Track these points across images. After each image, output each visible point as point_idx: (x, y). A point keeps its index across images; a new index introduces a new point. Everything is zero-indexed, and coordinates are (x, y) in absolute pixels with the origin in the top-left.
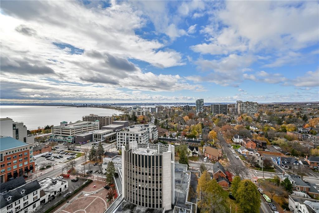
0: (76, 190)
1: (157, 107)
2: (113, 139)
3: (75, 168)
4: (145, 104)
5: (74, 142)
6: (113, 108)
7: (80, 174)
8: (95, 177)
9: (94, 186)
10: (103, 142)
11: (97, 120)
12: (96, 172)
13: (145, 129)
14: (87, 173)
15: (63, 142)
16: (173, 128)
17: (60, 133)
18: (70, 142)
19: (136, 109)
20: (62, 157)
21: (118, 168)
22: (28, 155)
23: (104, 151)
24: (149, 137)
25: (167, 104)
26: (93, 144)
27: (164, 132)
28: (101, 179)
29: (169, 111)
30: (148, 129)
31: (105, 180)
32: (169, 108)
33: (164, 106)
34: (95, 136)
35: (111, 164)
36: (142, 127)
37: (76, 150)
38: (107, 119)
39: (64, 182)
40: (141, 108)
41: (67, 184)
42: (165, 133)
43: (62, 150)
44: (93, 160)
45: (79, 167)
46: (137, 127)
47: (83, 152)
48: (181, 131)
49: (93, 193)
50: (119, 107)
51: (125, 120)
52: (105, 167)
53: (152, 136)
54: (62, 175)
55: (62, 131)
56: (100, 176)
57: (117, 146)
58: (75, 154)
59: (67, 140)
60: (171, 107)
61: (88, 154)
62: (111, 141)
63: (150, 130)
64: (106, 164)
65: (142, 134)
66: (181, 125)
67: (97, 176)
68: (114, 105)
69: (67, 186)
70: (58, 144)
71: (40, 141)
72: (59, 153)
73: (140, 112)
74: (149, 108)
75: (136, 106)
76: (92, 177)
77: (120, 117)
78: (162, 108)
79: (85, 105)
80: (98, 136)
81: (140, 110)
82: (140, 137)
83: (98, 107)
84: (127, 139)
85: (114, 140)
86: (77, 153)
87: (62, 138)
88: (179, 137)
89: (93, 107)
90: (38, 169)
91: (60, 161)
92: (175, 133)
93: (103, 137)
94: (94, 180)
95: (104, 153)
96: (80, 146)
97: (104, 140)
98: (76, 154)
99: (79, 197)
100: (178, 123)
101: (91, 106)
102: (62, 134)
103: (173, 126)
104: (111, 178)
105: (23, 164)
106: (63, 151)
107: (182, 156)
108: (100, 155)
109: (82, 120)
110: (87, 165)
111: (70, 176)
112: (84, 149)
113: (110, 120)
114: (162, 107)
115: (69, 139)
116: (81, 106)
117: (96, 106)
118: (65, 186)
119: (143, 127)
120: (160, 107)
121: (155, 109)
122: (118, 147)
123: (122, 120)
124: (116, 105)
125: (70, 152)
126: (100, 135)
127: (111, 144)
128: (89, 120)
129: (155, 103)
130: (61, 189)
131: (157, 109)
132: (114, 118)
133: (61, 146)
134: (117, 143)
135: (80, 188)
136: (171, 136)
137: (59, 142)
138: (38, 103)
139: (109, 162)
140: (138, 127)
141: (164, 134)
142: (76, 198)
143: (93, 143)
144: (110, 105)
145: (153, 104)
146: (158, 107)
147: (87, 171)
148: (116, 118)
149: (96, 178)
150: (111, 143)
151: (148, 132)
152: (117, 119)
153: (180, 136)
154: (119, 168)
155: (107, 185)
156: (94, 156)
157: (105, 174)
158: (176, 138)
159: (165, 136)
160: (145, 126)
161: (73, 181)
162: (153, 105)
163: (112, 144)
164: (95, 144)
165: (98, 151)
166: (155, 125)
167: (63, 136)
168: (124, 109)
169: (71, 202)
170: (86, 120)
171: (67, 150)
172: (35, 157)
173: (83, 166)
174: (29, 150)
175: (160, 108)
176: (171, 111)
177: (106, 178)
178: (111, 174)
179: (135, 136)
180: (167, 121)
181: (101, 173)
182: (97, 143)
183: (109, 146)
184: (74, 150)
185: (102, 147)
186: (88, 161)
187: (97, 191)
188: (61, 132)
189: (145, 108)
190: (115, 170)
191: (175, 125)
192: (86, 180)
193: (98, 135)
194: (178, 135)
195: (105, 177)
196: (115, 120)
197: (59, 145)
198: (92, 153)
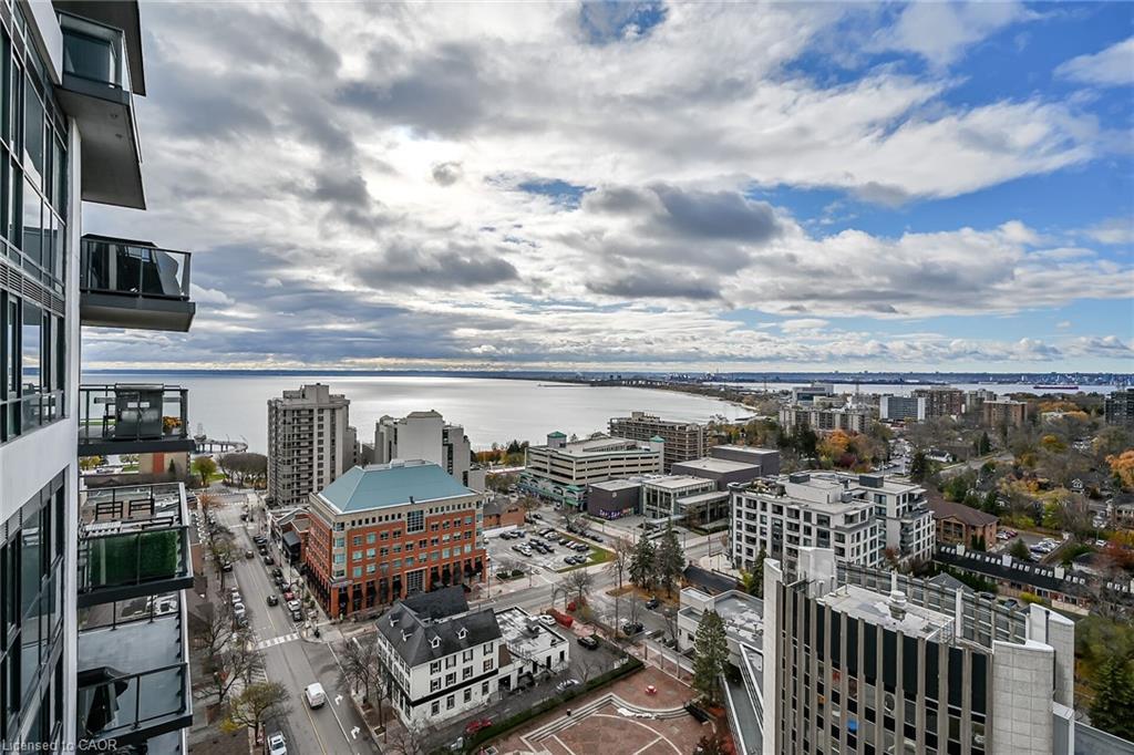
0: (591, 682)
1: (921, 393)
2: (713, 519)
3: (589, 600)
4: (858, 380)
5: (585, 508)
6: (709, 392)
7: (603, 627)
8: (652, 652)
9: (651, 687)
10: (677, 523)
11: (657, 438)
12: (656, 635)
13: (862, 496)
14: (625, 629)
15: (553, 500)
16: (1035, 513)
17: (545, 471)
18: (571, 505)
19: (810, 397)
20: (552, 552)
21: (741, 646)
22: (472, 524)
23: (681, 562)
24: (884, 537)
25: (984, 377)
26: (641, 526)
27: (974, 528)
28: (672, 668)
29: (997, 416)
30: (880, 498)
31: (686, 679)
32: (998, 401)
33: (967, 389)
34: (648, 495)
35: (712, 621)
36: (845, 483)
37: (588, 537)
38: (694, 434)
39: (558, 640)
40: (834, 396)
41: (565, 647)
43: (550, 527)
44: (644, 587)
45: (599, 599)
46: (820, 482)
47: (611, 550)
48: (1094, 535)
49: (647, 714)
50: (738, 390)
51: (764, 445)
52: (688, 625)
53: (902, 536)
54: (552, 613)
55: (553, 465)
56: (670, 657)
57: (731, 551)
58: (588, 549)
59: (565, 495)
60: (1013, 397)
61: (628, 560)
62: (706, 527)
63: (891, 507)
64: (690, 613)
65: (849, 519)
66: (1092, 504)
67: (659, 653)
68: (715, 379)
69: (566, 658)
70: (539, 505)
71: (497, 487)
72: (542, 535)
73: (831, 416)
74: (876, 398)
75: (809, 385)
76: (642, 650)
77: (743, 431)
78: (955, 399)
79: (615, 377)
80: (661, 499)
81: (831, 406)
82: (837, 528)
83: (657, 387)
84: (773, 529)
85: (720, 523)
86: (595, 548)
87: (550, 487)
88: (1076, 567)
89: (641, 386)
90: (494, 575)
91: (545, 563)
92: (1050, 544)
93: (677, 504)
94: (649, 663)
95: (683, 569)
96: (602, 523)
97: (680, 517)
98: (591, 552)
99: (600, 708)
100: (1069, 486)
101: (635, 381)
102: (552, 473)
103: (1030, 500)
104: (710, 678)
105: (462, 549)
106: (553, 530)
107: (1114, 685)
108: (668, 572)
109: (606, 431)
110: (626, 598)
111: (574, 622)
112: (615, 538)
113: (705, 440)
114: (951, 394)
115: (571, 495)
116: (602, 384)
117: (650, 383)
118: (562, 654)
119: (852, 486)
120: (941, 394)
121: (912, 401)
122: (735, 554)
123: (751, 444)
124: (725, 381)
125: (573, 539)
126: (666, 494)
127: (705, 539)
128: (629, 435)
129: (911, 375)
130: (549, 659)
131: (922, 403)
132: (715, 432)
133: (548, 513)
134: (731, 539)
135: (603, 677)
136: (1019, 553)
137: (542, 498)
138: (492, 370)
139: (706, 610)
140: (827, 484)
141: (974, 538)
142: (590, 708)
143: (641, 520)
144: (699, 381)
145: (900, 380)
146: (932, 395)
147: (624, 621)
148: (723, 434)
149: (655, 659)
150: (707, 532)
151: (881, 513)
152: (729, 440)
153: (1086, 561)
154: (743, 649)
155: (695, 700)
156: (647, 572)
157: (690, 654)
158: (1059, 573)
159: (978, 545)
160: (863, 481)
161: (582, 643)
162: (896, 383)
163: (712, 536)
164: (649, 527)
165: (662, 556)
166: (914, 481)
167: (554, 481)
168: (756, 397)
169: (578, 719)
170: (620, 435)
171: (564, 532)
172: (487, 534)
173: (611, 600)
174: (474, 511)
175: (941, 401)
176: (1016, 417)
177: (693, 672)
178: (710, 662)
179: (814, 520)
180: (987, 468)
181: (674, 645)
182: (655, 522)
183: (701, 545)
184: (583, 534)
185: (675, 542)
186: (627, 583)
187: (660, 711)
188: (548, 467)
189: (858, 398)
190: (727, 651)
191: (1045, 499)
192: (624, 655)
193: (661, 493)
194: (1068, 557)
195: (687, 666)
196: (723, 441)
197: (544, 508)
198: (641, 559)
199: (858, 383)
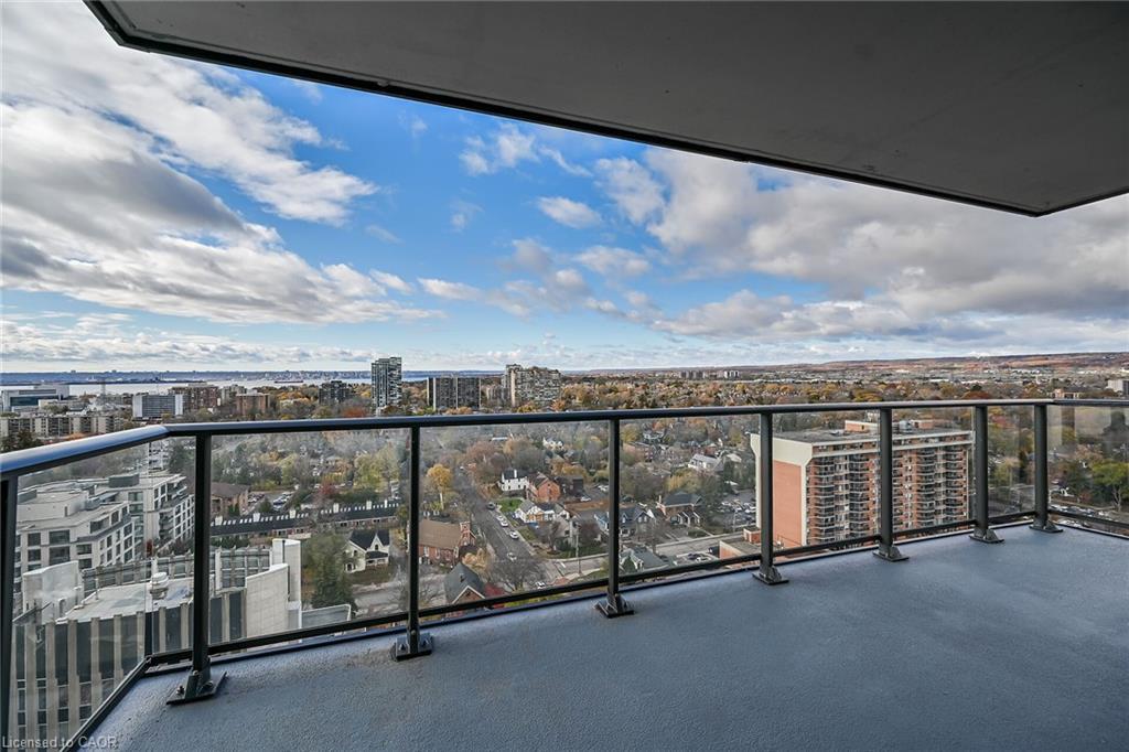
1: (178, 390)
4: (103, 379)
13: (113, 499)
16: (275, 476)
19: (34, 401)
24: (142, 532)
25: (236, 374)
27: (230, 499)
29: (247, 406)
30: (135, 496)
32: (248, 394)
33: (222, 385)
36: (91, 490)
40: (70, 398)
42: (235, 501)
46: (53, 496)
48: (313, 481)
53: (162, 525)
60: (259, 390)
63: (148, 501)
65: (95, 526)
66: (312, 461)
73: (66, 421)
74: (128, 399)
75: (32, 388)
78: (210, 394)
81: (66, 410)
82: (79, 540)
88: (303, 507)
92: (284, 496)
100: (298, 451)
103: (271, 467)
107: (326, 575)
114: (208, 390)
119: (98, 491)
120: (198, 390)
121: (170, 398)
129: (168, 374)
131: (179, 400)
136: (266, 509)
140: (65, 495)
141: (230, 507)
145: (156, 379)
146: (189, 391)
151: (137, 510)
153: (309, 501)
158: (293, 514)
159: (234, 512)
160: (114, 483)
162: (152, 382)
166: (173, 471)
175: (198, 396)
176: (261, 405)
179: (45, 539)
180: (240, 449)
189: (105, 398)
191: (282, 464)
194: (297, 502)
199: (104, 383)
